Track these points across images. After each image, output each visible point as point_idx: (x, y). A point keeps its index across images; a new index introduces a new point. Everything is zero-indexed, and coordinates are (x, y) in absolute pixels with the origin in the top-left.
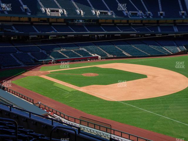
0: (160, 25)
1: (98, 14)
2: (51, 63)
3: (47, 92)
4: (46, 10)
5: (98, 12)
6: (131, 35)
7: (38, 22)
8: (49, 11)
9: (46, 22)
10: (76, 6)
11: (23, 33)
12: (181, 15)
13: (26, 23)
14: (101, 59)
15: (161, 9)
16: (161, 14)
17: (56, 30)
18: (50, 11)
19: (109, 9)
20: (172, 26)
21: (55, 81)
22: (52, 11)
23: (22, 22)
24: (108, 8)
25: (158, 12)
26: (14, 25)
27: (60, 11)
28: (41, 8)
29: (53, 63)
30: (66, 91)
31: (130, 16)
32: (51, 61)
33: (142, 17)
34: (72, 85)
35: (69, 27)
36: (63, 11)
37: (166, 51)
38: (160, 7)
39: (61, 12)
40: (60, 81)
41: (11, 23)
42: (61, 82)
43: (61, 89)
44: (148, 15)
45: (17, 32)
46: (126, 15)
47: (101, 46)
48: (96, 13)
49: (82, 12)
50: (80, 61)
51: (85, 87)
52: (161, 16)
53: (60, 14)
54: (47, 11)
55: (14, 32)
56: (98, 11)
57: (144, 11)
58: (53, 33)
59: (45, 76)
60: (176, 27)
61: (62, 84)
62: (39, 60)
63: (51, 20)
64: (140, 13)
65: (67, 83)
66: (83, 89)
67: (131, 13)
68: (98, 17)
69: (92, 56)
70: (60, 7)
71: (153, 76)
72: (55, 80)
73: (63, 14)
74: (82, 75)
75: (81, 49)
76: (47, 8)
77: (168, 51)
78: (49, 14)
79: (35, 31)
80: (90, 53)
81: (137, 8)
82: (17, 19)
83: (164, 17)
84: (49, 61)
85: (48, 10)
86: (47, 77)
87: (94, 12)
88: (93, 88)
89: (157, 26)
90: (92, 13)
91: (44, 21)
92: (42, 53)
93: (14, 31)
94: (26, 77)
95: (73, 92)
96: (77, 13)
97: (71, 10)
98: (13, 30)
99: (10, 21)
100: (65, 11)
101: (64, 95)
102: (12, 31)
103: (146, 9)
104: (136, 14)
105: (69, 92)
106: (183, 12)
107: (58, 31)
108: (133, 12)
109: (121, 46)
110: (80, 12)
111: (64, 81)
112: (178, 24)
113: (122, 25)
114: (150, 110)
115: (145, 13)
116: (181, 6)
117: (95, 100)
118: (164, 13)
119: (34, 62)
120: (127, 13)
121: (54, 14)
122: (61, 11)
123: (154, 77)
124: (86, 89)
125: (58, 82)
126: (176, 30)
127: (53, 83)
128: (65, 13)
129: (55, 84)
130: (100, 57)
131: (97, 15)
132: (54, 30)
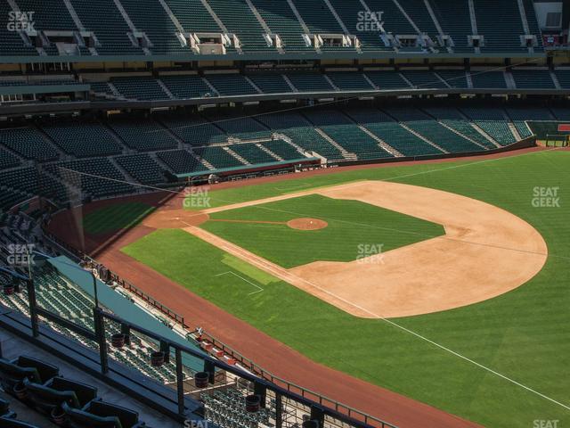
0: (473, 69)
1: (320, 43)
2: (206, 183)
3: (211, 287)
4: (188, 39)
5: (319, 39)
6: (400, 97)
7: (173, 68)
8: (196, 43)
9: (191, 69)
10: (264, 24)
11: (135, 100)
12: (524, 44)
13: (141, 74)
14: (328, 165)
15: (474, 28)
16: (476, 43)
17: (214, 90)
18: (198, 41)
19: (345, 29)
20: (501, 73)
21: (225, 248)
22: (203, 40)
23: (132, 70)
24: (342, 25)
25: (469, 36)
26: (112, 80)
27: (224, 41)
28: (176, 34)
29: (213, 181)
30: (256, 282)
31: (399, 48)
32: (208, 175)
33: (429, 50)
34: (267, 262)
35: (246, 78)
36: (232, 39)
37: (484, 138)
38: (473, 21)
39: (227, 43)
40: (235, 247)
41: (106, 76)
42: (238, 251)
43: (243, 275)
44: (442, 45)
45: (121, 98)
46: (387, 44)
47: (326, 127)
48: (313, 40)
49: (278, 41)
50: (276, 173)
51: (299, 270)
52: (476, 49)
53: (223, 47)
54: (193, 41)
55: (114, 100)
56: (319, 37)
57: (433, 34)
58: (208, 97)
59: (200, 230)
60: (510, 75)
61: (242, 257)
62: (178, 176)
63: (201, 64)
64: (423, 38)
65: (255, 256)
66: (293, 277)
67: (400, 40)
68: (319, 51)
69: (305, 157)
70: (224, 28)
71: (458, 229)
72: (225, 245)
73: (231, 48)
74: (288, 224)
75: (276, 137)
76: (193, 33)
77: (491, 140)
78: (198, 49)
79: (166, 96)
80: (300, 150)
81: (415, 27)
83: (482, 50)
84: (202, 176)
85: (195, 39)
86: (205, 232)
87: (307, 38)
88: (318, 271)
89: (462, 72)
90: (303, 42)
91: (185, 66)
92: (184, 152)
93: (112, 97)
94: (154, 233)
95: (271, 285)
96: (265, 42)
97: (251, 35)
98: (112, 93)
99: (103, 70)
100: (237, 41)
101: (253, 296)
102: (108, 96)
103: (439, 28)
104: (415, 40)
105: (262, 286)
106: (530, 37)
107: (221, 94)
108: (406, 37)
109: (375, 125)
110: (274, 40)
111: (246, 248)
112: (516, 68)
113: (377, 69)
114: (460, 350)
115: (434, 39)
116: (524, 21)
117: (328, 316)
118: (482, 40)
119: (166, 180)
120: (390, 40)
121: (211, 49)
122: (225, 39)
123: (463, 231)
124: (301, 276)
125: (233, 252)
126: (510, 82)
127: (220, 253)
128: (237, 46)
129: (227, 257)
130: (324, 160)
131: (317, 46)
132: (210, 91)
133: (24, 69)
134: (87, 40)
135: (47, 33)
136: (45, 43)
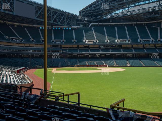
5: (119, 40)
6: (141, 54)
7: (83, 47)
13: (75, 48)
19: (128, 38)
23: (74, 47)
28: (83, 40)
33: (152, 42)
41: (68, 48)
44: (157, 41)
46: (139, 41)
48: (117, 41)
53: (93, 42)
57: (156, 38)
58: (86, 53)
63: (90, 46)
64: (152, 39)
67: (144, 40)
70: (96, 39)
73: (95, 43)
76: (87, 40)
78: (86, 43)
82: (71, 46)
96: (105, 41)
97: (102, 40)
99: (68, 47)
100: (98, 41)
102: (65, 52)
104: (149, 40)
107: (91, 52)
108: (146, 39)
109: (131, 61)
115: (156, 40)
121: (90, 43)
130: (107, 65)
132: (89, 51)
133: (51, 46)
134: (63, 41)
135: (56, 40)
136: (55, 41)
